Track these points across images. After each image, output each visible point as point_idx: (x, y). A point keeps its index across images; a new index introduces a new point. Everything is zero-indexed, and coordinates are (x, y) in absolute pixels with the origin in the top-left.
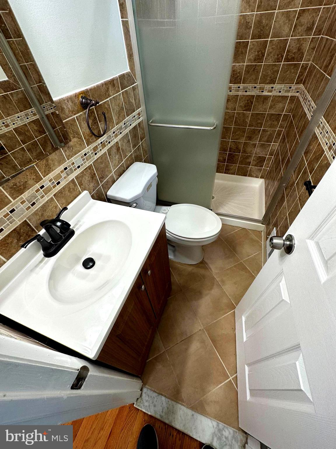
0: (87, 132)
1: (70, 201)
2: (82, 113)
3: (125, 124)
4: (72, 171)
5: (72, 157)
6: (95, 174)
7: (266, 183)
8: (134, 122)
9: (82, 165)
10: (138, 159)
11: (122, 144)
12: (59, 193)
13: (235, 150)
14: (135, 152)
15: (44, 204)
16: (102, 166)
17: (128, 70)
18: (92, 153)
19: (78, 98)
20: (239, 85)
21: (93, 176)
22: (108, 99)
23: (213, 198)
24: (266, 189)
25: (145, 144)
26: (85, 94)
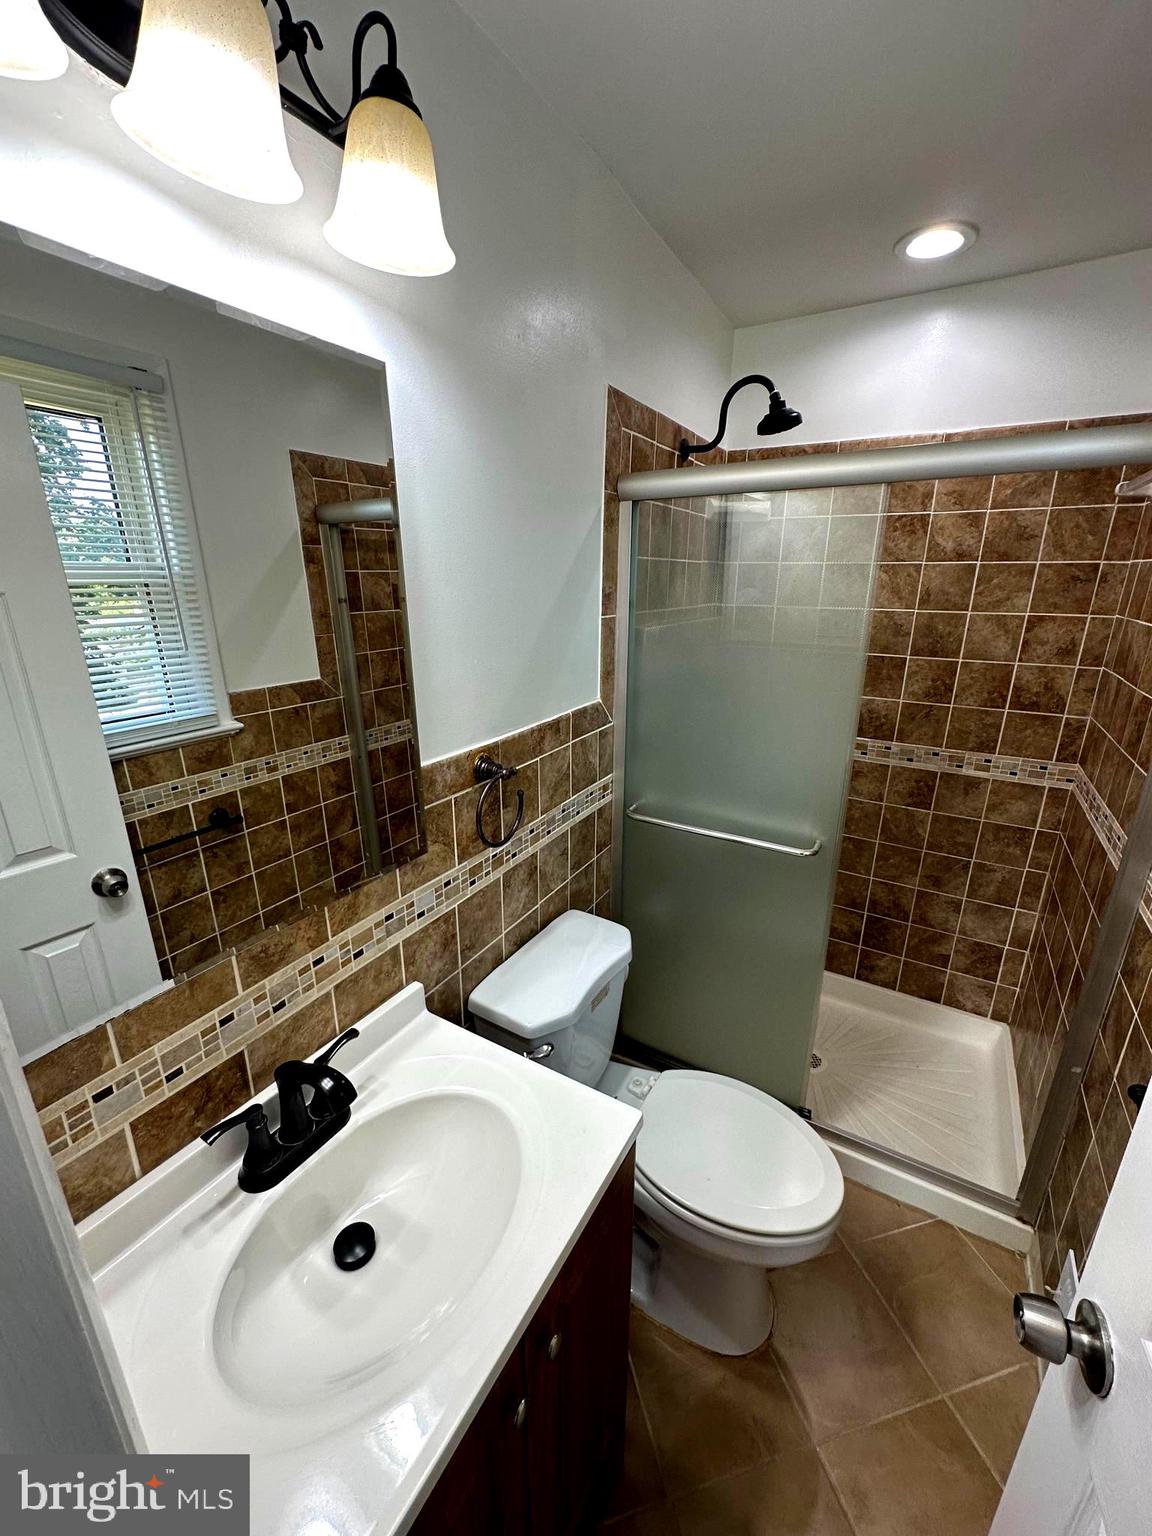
0: (469, 831)
1: (366, 1007)
2: (470, 789)
3: (563, 811)
4: (401, 925)
5: (414, 888)
6: (454, 936)
7: (1017, 1041)
8: (587, 807)
9: (432, 909)
10: (579, 901)
11: (546, 860)
12: (351, 981)
13: (889, 908)
14: (576, 880)
15: (302, 1010)
16: (480, 914)
17: (598, 699)
18: (464, 881)
19: (473, 760)
20: (888, 743)
21: (448, 942)
22: (538, 759)
23: (816, 1062)
24: (1020, 1068)
25: (608, 861)
26: (487, 755)
